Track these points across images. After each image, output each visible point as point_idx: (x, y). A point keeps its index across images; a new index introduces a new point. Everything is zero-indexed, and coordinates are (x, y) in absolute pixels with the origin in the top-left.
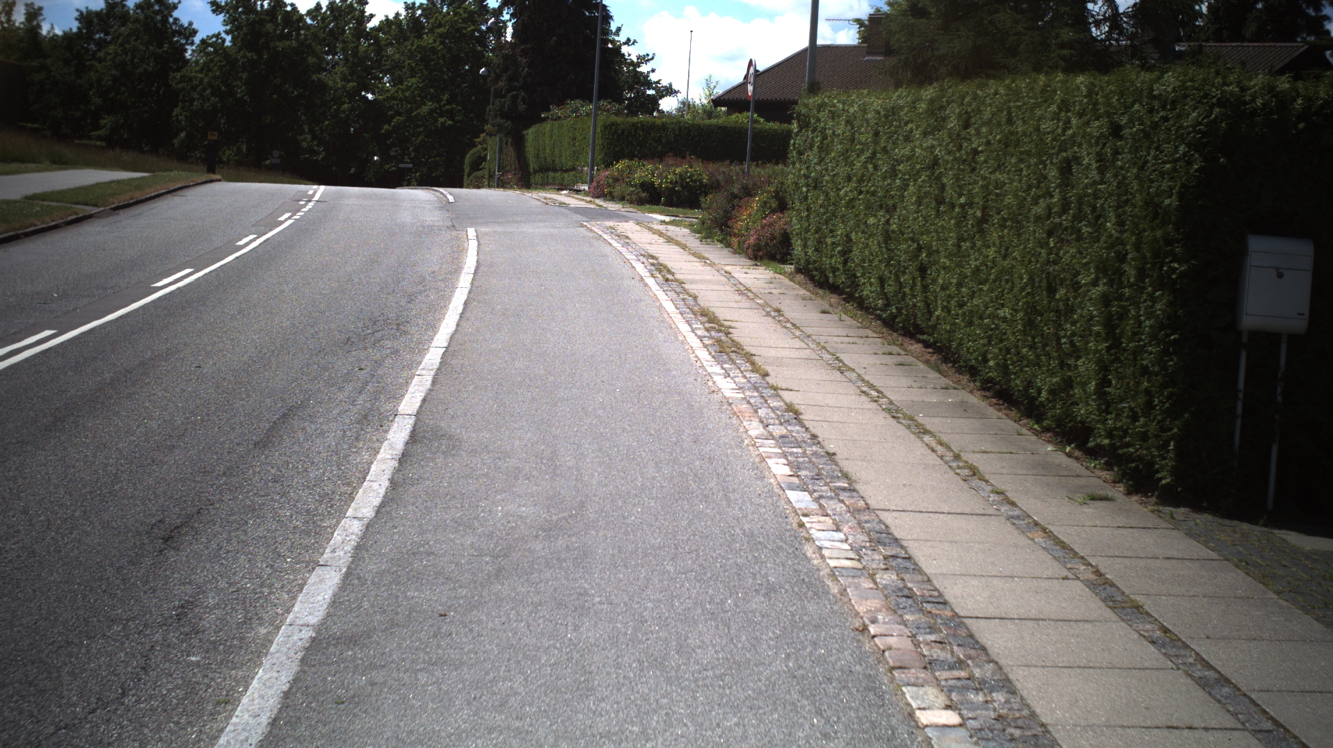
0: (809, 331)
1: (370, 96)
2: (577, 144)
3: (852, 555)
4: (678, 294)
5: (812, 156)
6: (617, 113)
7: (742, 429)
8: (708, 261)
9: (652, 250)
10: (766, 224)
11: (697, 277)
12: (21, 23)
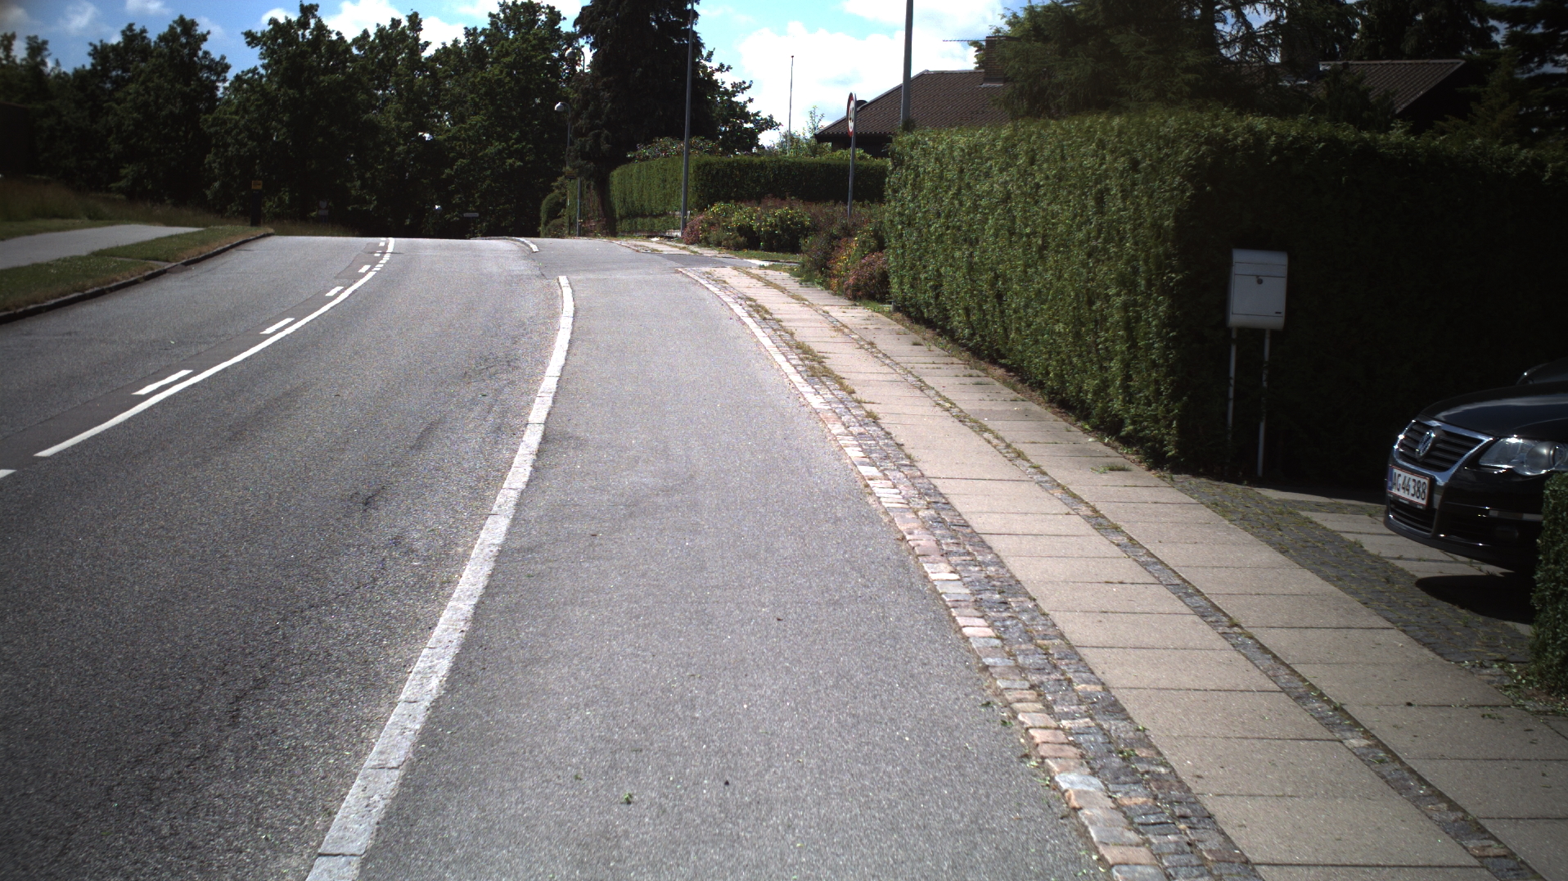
0: (898, 360)
1: (427, 136)
2: (668, 186)
3: (903, 501)
4: (775, 330)
5: (907, 193)
6: (712, 152)
7: (826, 430)
8: (807, 302)
9: (750, 293)
10: (865, 264)
11: (795, 317)
12: (23, 60)
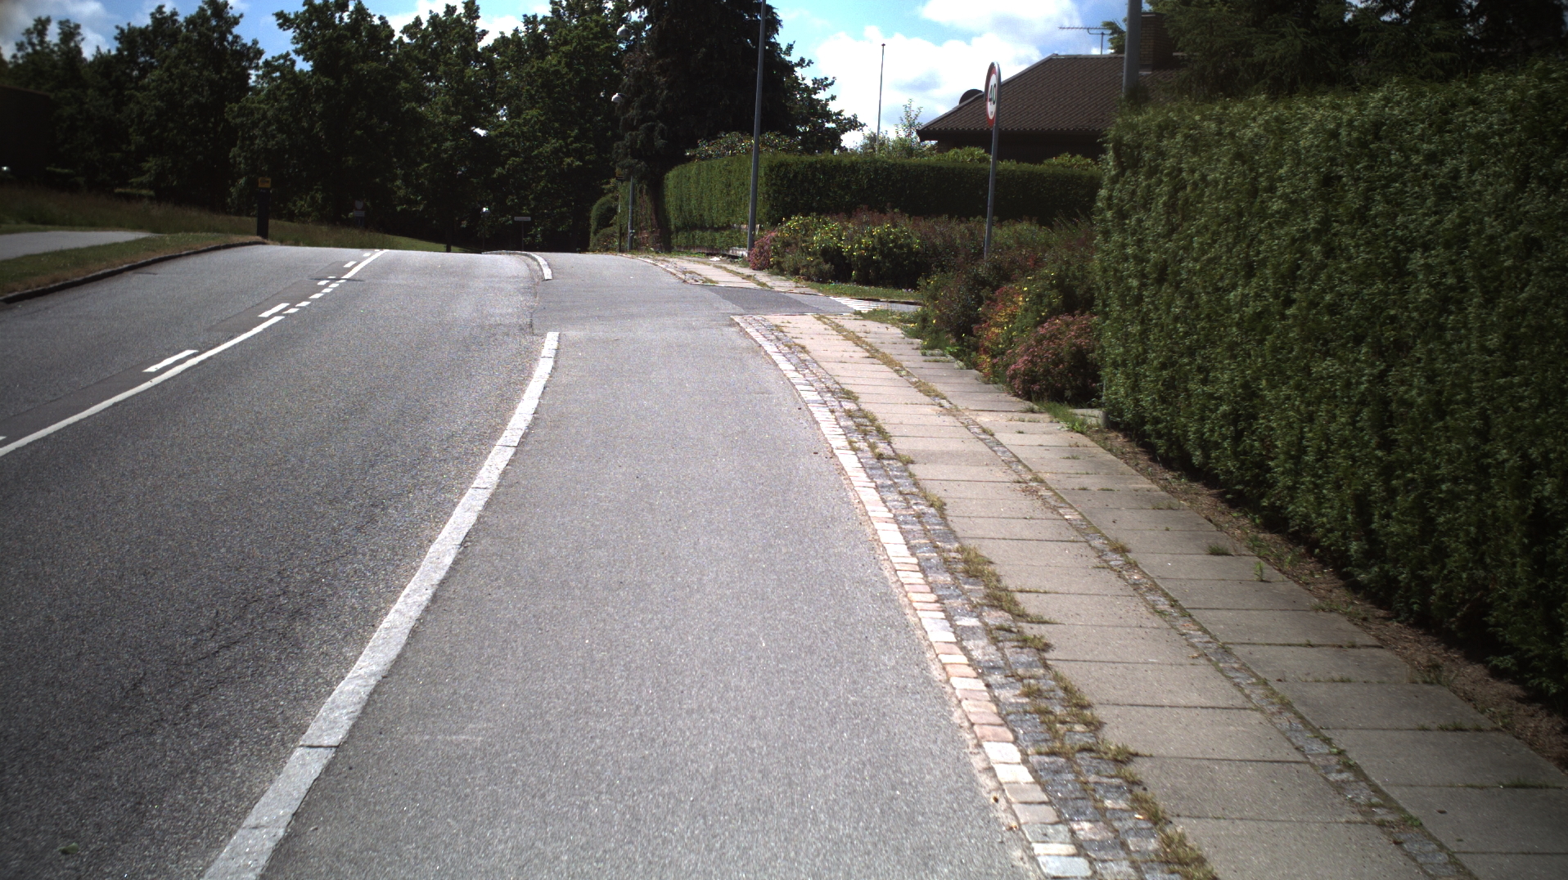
0: (1215, 625)
1: (481, 132)
2: (733, 192)
6: (789, 150)
8: (944, 402)
9: (846, 378)
10: (1044, 336)
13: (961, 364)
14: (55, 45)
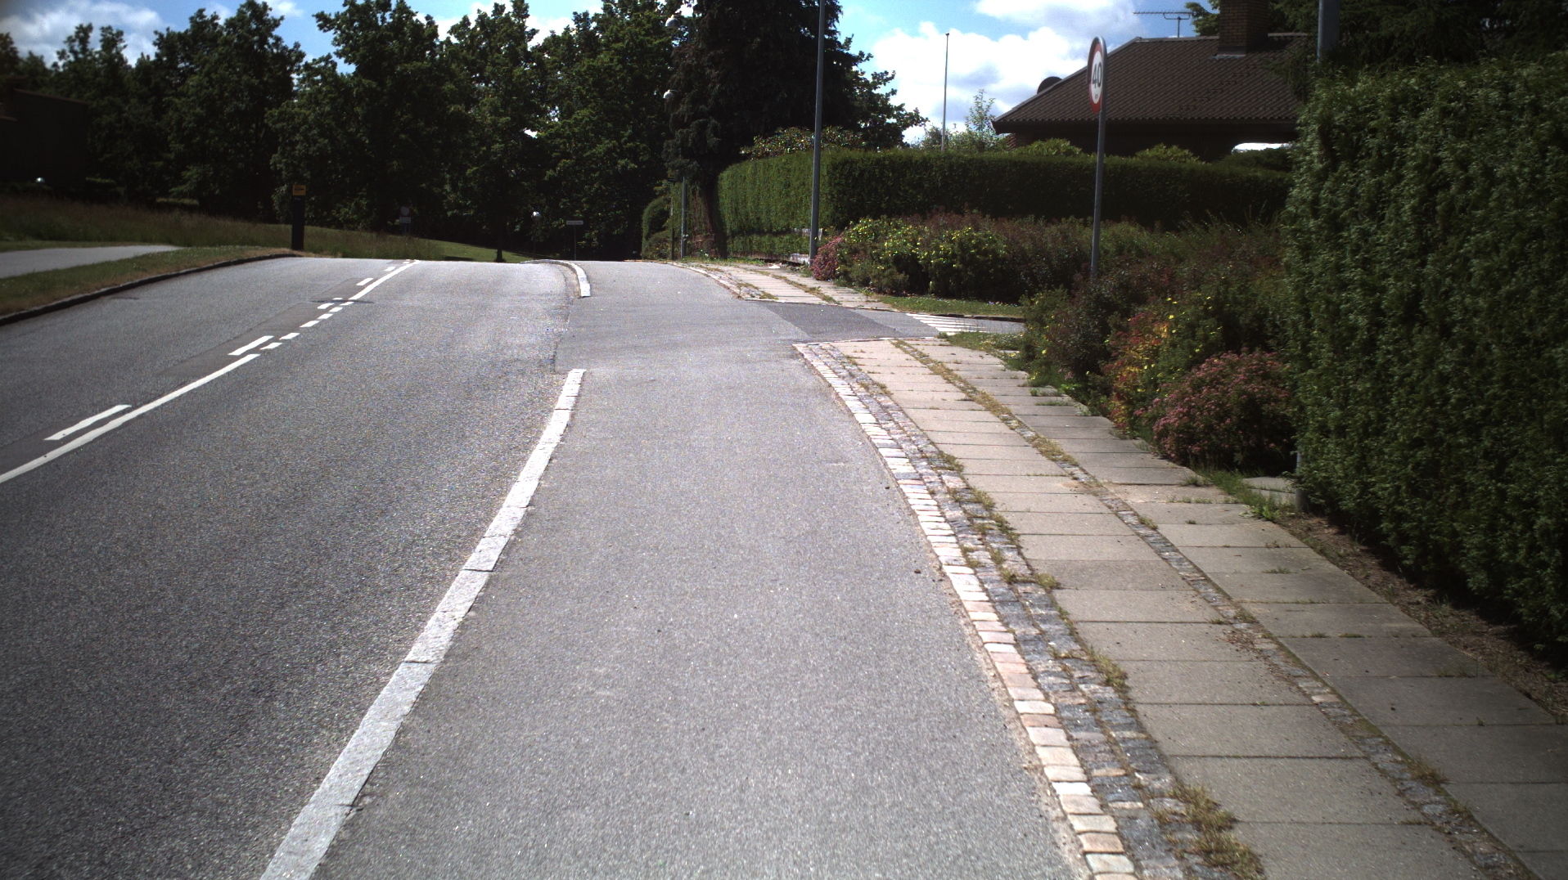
1: (533, 134)
2: (793, 193)
13: (1085, 408)
14: (97, 53)
